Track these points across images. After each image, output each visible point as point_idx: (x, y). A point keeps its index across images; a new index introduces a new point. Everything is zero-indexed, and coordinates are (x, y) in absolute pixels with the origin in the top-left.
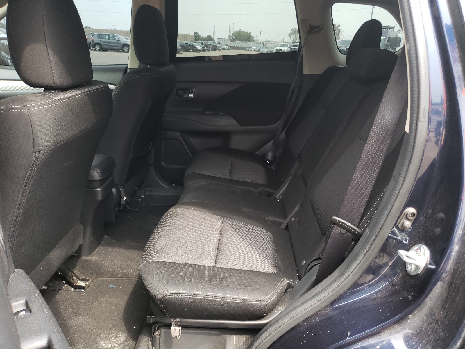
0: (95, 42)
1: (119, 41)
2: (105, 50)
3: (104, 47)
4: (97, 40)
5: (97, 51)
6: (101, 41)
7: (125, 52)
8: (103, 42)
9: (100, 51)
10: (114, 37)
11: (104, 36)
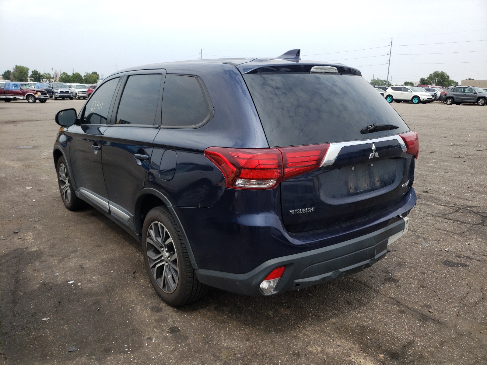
0: (448, 95)
1: (474, 93)
2: (458, 103)
3: (456, 100)
4: (450, 94)
5: (447, 104)
6: (454, 94)
7: (479, 105)
8: (457, 95)
9: (451, 104)
10: (471, 90)
11: (460, 89)
